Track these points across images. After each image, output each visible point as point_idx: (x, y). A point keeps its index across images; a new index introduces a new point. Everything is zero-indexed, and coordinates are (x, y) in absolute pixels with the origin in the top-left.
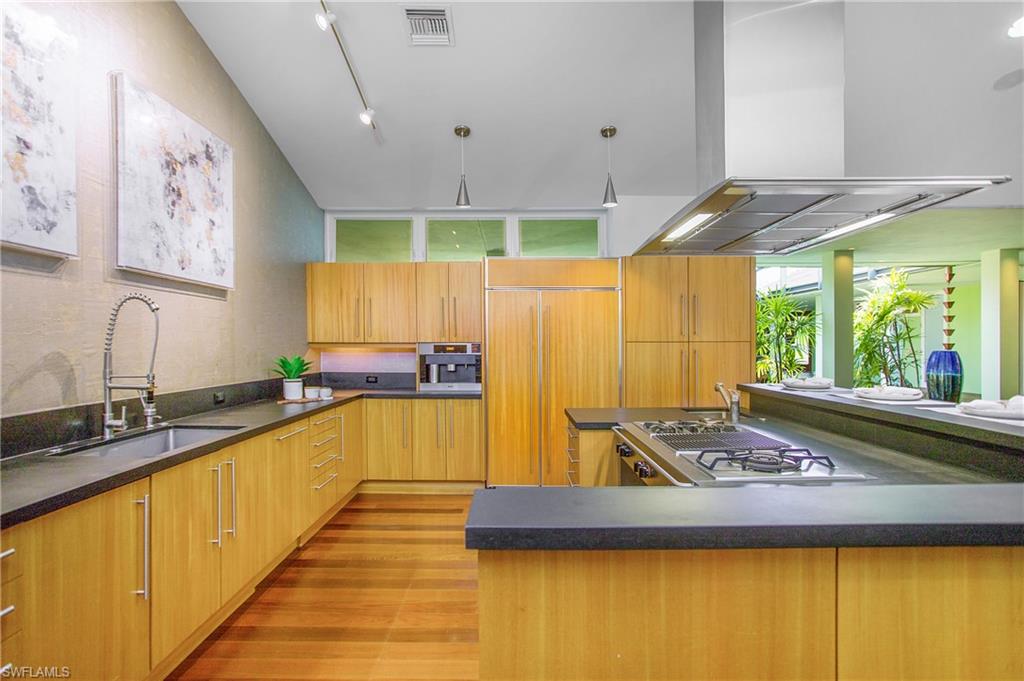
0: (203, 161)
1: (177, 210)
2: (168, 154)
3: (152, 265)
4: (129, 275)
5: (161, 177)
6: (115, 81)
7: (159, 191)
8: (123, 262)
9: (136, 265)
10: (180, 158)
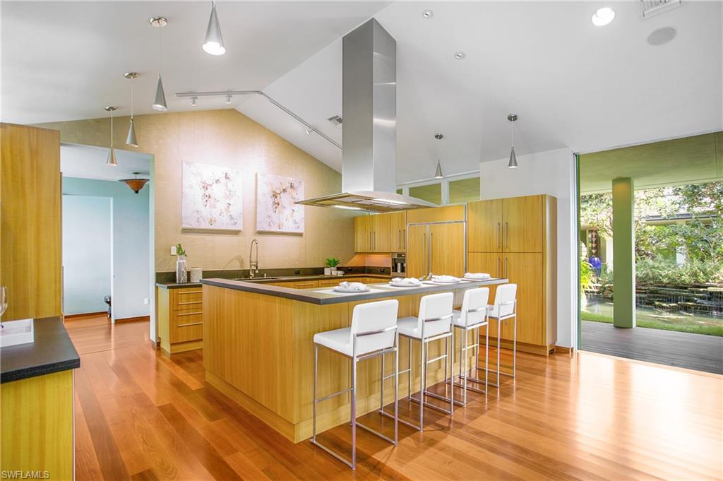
0: (289, 190)
1: (277, 210)
2: (274, 192)
3: (267, 229)
4: (260, 233)
5: (271, 201)
6: (256, 175)
7: (270, 205)
8: (258, 229)
9: (261, 230)
10: (278, 192)
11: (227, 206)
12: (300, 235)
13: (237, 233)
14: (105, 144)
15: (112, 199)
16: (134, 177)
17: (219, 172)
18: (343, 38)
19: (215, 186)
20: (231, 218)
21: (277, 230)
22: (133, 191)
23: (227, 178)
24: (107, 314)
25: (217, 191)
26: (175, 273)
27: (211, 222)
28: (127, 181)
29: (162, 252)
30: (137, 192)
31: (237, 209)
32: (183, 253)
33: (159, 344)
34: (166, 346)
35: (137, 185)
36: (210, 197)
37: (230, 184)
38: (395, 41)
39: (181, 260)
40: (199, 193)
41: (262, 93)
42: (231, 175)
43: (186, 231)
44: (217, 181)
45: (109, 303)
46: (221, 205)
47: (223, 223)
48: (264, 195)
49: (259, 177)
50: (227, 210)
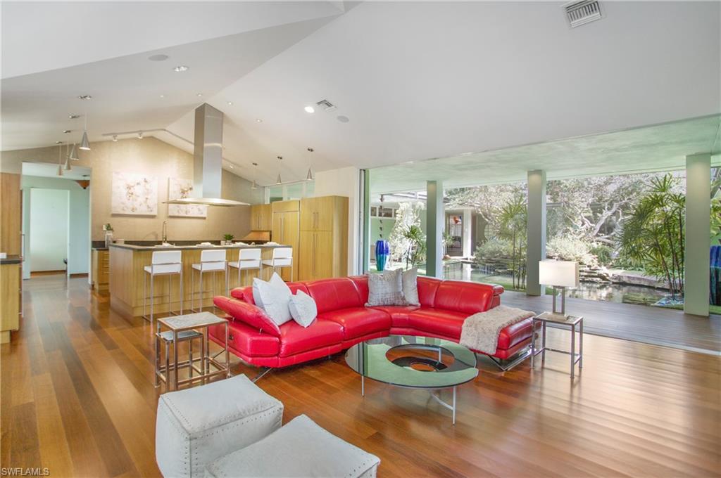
3: (177, 214)
4: (171, 217)
6: (169, 179)
8: (169, 215)
9: (172, 215)
10: (186, 189)
11: (145, 200)
12: (205, 218)
13: (153, 217)
14: (56, 162)
15: (69, 192)
16: (82, 178)
17: (140, 178)
18: (196, 110)
19: (136, 187)
20: (148, 207)
21: (185, 215)
22: (82, 188)
23: (146, 181)
24: (65, 271)
25: (138, 190)
26: (104, 242)
27: (133, 210)
28: (79, 181)
29: (96, 228)
30: (85, 188)
31: (153, 201)
32: (112, 230)
33: (93, 286)
34: (97, 287)
35: (85, 184)
36: (132, 194)
37: (148, 186)
38: (222, 113)
39: (110, 234)
40: (124, 191)
41: (165, 130)
42: (148, 179)
43: (114, 215)
44: (138, 184)
45: (66, 263)
46: (141, 199)
47: (142, 210)
48: (175, 192)
49: (171, 180)
50: (146, 202)
